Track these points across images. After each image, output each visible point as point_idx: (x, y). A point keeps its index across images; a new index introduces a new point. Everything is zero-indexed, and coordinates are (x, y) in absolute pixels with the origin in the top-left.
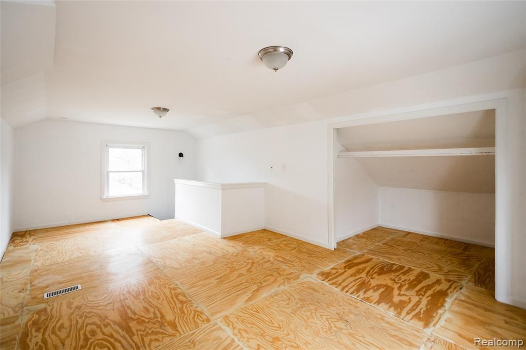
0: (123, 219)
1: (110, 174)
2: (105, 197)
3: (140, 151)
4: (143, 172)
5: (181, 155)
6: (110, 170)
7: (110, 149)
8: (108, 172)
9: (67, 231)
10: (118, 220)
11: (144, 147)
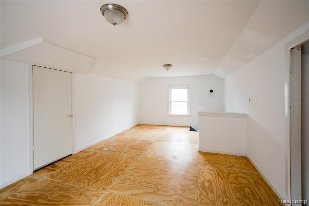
0: (176, 126)
1: (172, 102)
2: (169, 114)
3: (187, 89)
4: (187, 101)
5: (211, 91)
6: (172, 100)
7: (172, 90)
8: (171, 101)
9: (153, 127)
10: (174, 126)
11: (188, 87)
